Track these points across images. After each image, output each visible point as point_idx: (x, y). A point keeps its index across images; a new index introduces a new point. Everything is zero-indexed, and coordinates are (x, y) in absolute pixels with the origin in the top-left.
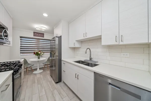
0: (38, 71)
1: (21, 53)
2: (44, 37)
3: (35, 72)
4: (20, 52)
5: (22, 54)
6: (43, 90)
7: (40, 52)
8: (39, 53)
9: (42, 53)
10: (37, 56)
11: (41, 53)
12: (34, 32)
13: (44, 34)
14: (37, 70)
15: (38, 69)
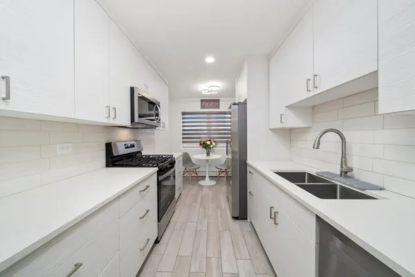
0: (207, 182)
1: (183, 142)
2: (218, 108)
3: (201, 183)
4: (182, 140)
5: (185, 145)
6: (205, 222)
7: (210, 141)
8: (209, 143)
9: (214, 144)
10: (205, 151)
11: (211, 144)
12: (202, 100)
13: (219, 100)
14: (205, 179)
15: (207, 178)
